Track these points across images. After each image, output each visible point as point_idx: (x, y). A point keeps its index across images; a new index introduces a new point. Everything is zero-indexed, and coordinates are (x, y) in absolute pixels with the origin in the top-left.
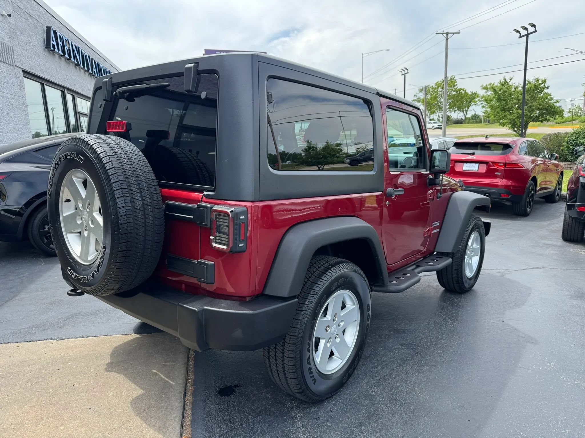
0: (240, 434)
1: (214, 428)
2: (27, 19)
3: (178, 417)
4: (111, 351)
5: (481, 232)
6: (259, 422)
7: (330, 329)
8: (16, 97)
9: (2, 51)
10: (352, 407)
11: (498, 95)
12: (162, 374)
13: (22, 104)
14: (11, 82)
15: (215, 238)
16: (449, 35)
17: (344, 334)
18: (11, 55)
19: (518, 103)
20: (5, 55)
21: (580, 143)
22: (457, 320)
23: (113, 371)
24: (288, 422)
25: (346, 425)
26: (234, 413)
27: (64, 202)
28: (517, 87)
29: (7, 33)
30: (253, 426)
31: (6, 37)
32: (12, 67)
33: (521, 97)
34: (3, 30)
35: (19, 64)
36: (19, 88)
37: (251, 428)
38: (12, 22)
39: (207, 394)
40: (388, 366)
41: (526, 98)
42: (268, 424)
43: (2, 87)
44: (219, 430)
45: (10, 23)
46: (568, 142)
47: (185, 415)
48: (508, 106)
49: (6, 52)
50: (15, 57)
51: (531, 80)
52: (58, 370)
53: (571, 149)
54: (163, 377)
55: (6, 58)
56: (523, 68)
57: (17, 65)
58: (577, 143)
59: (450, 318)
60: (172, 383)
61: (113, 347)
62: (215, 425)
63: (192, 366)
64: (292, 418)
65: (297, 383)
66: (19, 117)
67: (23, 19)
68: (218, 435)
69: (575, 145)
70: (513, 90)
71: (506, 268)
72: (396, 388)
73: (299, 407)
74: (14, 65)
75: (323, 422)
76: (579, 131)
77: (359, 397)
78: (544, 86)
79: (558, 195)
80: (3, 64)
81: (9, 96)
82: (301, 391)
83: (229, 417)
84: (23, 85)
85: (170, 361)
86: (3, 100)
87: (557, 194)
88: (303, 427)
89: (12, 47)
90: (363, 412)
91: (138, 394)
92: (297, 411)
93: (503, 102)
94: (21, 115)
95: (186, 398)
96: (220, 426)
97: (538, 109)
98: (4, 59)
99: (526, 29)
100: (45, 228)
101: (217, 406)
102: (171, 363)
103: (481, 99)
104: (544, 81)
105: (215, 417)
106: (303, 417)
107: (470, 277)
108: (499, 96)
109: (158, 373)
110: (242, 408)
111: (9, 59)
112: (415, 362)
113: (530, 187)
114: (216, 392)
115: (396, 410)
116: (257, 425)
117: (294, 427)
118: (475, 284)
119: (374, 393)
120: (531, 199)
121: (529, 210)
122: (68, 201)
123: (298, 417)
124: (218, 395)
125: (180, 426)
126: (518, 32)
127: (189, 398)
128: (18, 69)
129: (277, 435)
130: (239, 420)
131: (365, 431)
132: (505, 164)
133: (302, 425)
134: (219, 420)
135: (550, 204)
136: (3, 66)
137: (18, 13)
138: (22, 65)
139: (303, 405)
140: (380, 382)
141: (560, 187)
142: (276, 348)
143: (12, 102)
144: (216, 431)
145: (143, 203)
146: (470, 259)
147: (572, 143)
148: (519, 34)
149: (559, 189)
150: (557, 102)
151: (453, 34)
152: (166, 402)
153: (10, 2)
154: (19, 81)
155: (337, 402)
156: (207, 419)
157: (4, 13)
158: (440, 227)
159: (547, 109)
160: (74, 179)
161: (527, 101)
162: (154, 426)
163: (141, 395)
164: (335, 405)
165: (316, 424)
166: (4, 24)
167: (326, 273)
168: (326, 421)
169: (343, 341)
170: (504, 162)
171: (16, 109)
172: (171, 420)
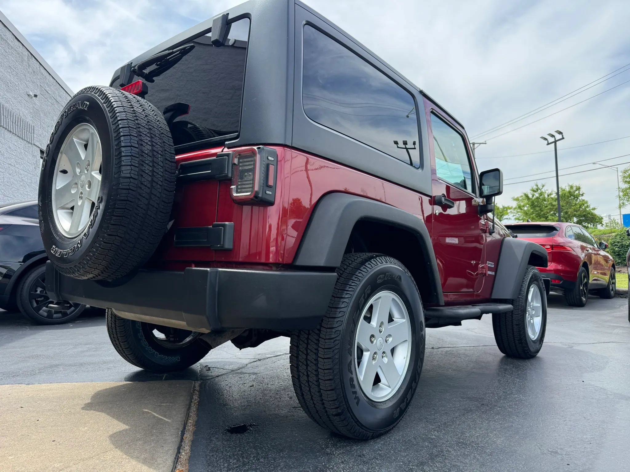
0: (256, 468)
1: (221, 463)
2: (53, 103)
3: (172, 450)
4: (93, 394)
5: (540, 288)
6: (282, 457)
7: (375, 341)
8: (29, 174)
9: (23, 128)
10: (408, 448)
11: (531, 201)
12: (155, 413)
13: (35, 182)
14: (27, 159)
15: (237, 187)
16: (476, 145)
17: (392, 355)
18: (31, 133)
19: (552, 209)
20: (24, 133)
21: (625, 245)
22: (527, 380)
23: (91, 410)
24: (322, 458)
25: (401, 463)
26: (248, 449)
27: (60, 171)
28: (551, 194)
29: (31, 112)
30: (274, 461)
31: (29, 116)
32: (30, 145)
33: (555, 203)
34: (27, 110)
35: (37, 144)
36: (34, 166)
37: (272, 463)
38: (37, 103)
39: (212, 432)
40: (448, 414)
41: (561, 203)
42: (295, 460)
43: (16, 162)
44: (227, 464)
45: (35, 104)
46: (612, 244)
47: (181, 451)
48: (543, 212)
49: (26, 129)
50: (35, 136)
51: (564, 187)
52: (22, 407)
53: (617, 251)
54: (157, 415)
55: (26, 135)
56: (555, 175)
57: (36, 144)
58: (622, 244)
59: (517, 378)
60: (167, 420)
61: (97, 391)
62: (222, 460)
63: (195, 410)
64: (327, 454)
65: (335, 398)
66: (29, 195)
67: (49, 103)
68: (226, 469)
69: (620, 247)
70: (546, 196)
71: (572, 342)
72: (463, 433)
73: (336, 445)
74: (33, 143)
75: (370, 460)
76: (623, 232)
77: (415, 439)
78: (579, 192)
79: (612, 290)
80: (21, 140)
81: (22, 172)
82: (339, 411)
83: (241, 452)
84: (39, 164)
85: (167, 403)
86: (15, 175)
87: (611, 288)
88: (342, 462)
89: (34, 126)
90: (423, 453)
91: (121, 429)
92: (334, 448)
93: (537, 209)
94: (32, 193)
95: (185, 435)
96: (229, 461)
97: (575, 216)
98: (23, 135)
99: (553, 136)
100: (37, 291)
101: (225, 443)
102: (168, 404)
103: (513, 211)
104: (578, 189)
105: (223, 452)
106: (342, 454)
107: (534, 340)
108: (533, 202)
109: (150, 412)
110: (259, 445)
111: (28, 137)
112: (483, 412)
113: (582, 274)
114: (225, 430)
115: (466, 453)
116: (279, 460)
117: (331, 462)
118: (540, 349)
119: (434, 437)
120: (585, 289)
121: (584, 299)
122: (65, 172)
123: (336, 453)
124: (228, 433)
125: (173, 459)
126: (545, 139)
127: (188, 436)
128: (36, 147)
129: (308, 470)
130: (255, 455)
131: (429, 469)
132: (552, 247)
133: (342, 461)
134: (227, 456)
135: (605, 300)
136: (21, 142)
137: (45, 96)
138: (41, 145)
139: (342, 443)
140: (441, 427)
141: (614, 281)
142: (308, 339)
143: (25, 179)
144: (223, 465)
145: (152, 179)
146: (532, 317)
147: (617, 245)
148: (546, 142)
149: (613, 283)
150: (594, 209)
151: (479, 144)
152: (157, 436)
153: (39, 85)
154: (35, 160)
155: (386, 443)
156: (211, 454)
157: (32, 94)
158: (496, 269)
159: (584, 216)
160: (75, 140)
161: (563, 207)
162: (138, 457)
163: (126, 430)
164: (384, 444)
165: (360, 461)
166: (29, 104)
167: (371, 261)
168: (374, 458)
169: (391, 364)
170: (551, 244)
171: (27, 187)
172: (162, 452)
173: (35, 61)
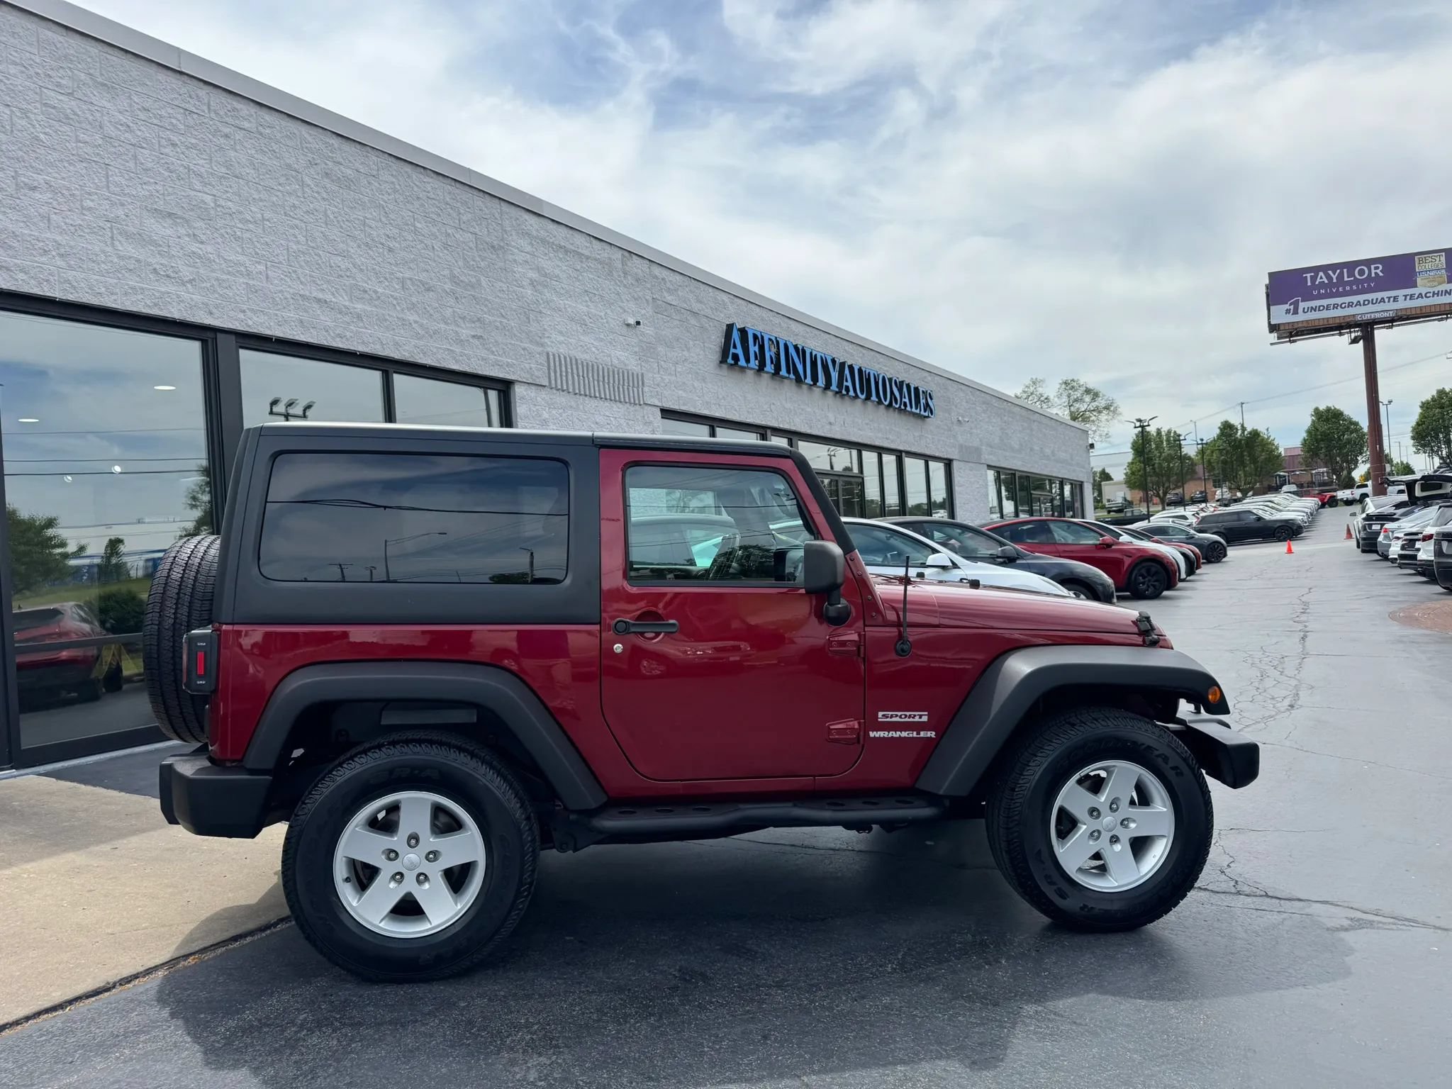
2: (684, 320)
7: (399, 858)
9: (619, 384)
18: (638, 388)
20: (624, 390)
29: (635, 352)
31: (631, 360)
32: (637, 408)
34: (627, 350)
35: (653, 401)
49: (626, 384)
50: (647, 389)
55: (627, 394)
57: (650, 402)
74: (643, 403)
80: (619, 404)
89: (642, 374)
98: (622, 395)
111: (632, 395)
128: (650, 408)
136: (618, 408)
138: (661, 401)
153: (650, 299)
158: (943, 725)
173: (640, 260)
